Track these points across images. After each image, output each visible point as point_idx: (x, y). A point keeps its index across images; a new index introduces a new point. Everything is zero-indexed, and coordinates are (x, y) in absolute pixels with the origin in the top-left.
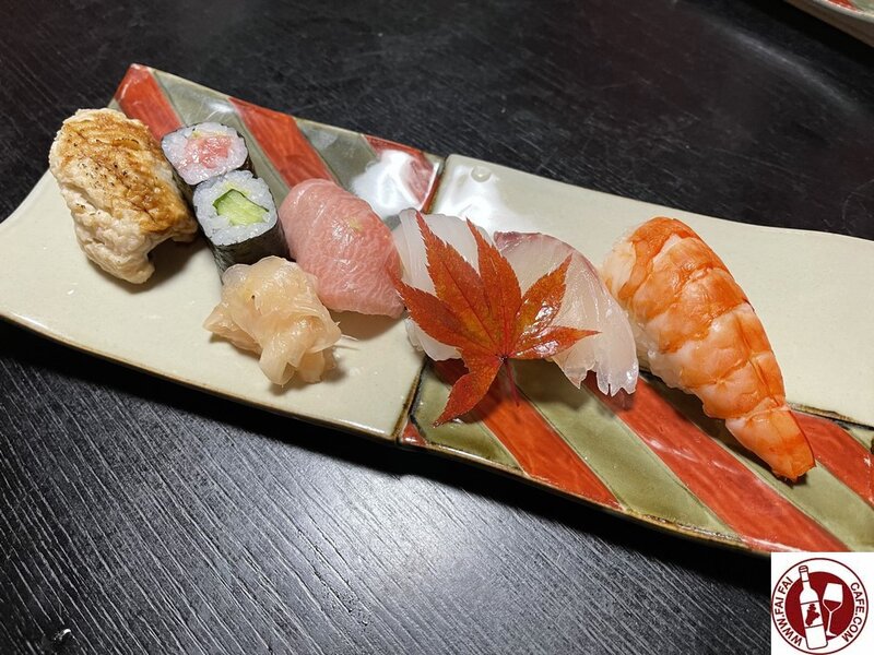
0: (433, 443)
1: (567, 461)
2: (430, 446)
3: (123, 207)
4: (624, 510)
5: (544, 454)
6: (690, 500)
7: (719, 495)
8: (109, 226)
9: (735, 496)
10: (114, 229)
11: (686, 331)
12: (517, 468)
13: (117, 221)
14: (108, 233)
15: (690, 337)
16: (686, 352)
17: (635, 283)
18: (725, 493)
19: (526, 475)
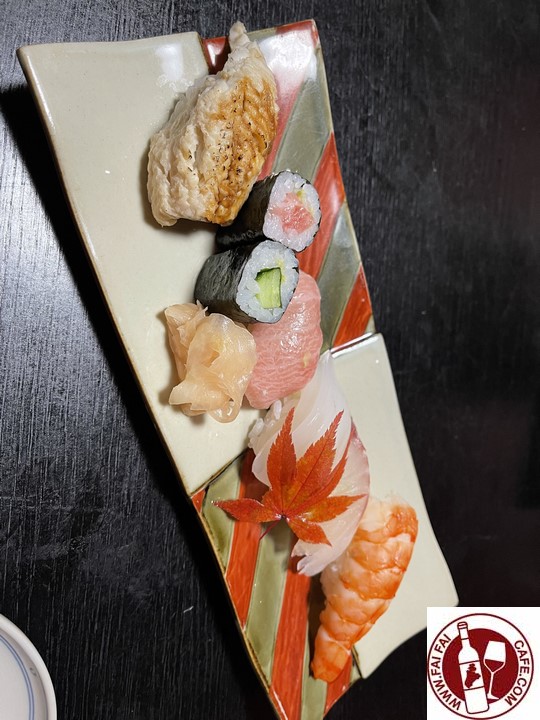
0: (203, 515)
1: (247, 581)
2: (200, 515)
3: (212, 189)
4: (243, 630)
5: (242, 567)
6: (271, 648)
7: (283, 655)
8: (190, 188)
9: (288, 661)
10: (190, 194)
11: (361, 588)
12: (225, 568)
13: (198, 192)
14: (183, 190)
15: (359, 592)
16: (350, 595)
17: (371, 538)
18: (286, 656)
19: (225, 576)
